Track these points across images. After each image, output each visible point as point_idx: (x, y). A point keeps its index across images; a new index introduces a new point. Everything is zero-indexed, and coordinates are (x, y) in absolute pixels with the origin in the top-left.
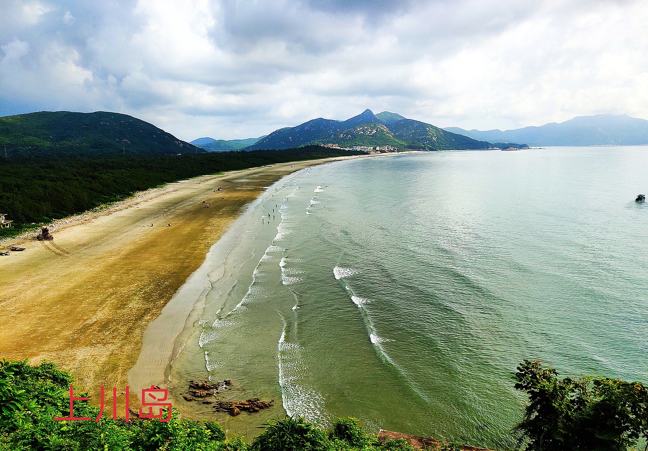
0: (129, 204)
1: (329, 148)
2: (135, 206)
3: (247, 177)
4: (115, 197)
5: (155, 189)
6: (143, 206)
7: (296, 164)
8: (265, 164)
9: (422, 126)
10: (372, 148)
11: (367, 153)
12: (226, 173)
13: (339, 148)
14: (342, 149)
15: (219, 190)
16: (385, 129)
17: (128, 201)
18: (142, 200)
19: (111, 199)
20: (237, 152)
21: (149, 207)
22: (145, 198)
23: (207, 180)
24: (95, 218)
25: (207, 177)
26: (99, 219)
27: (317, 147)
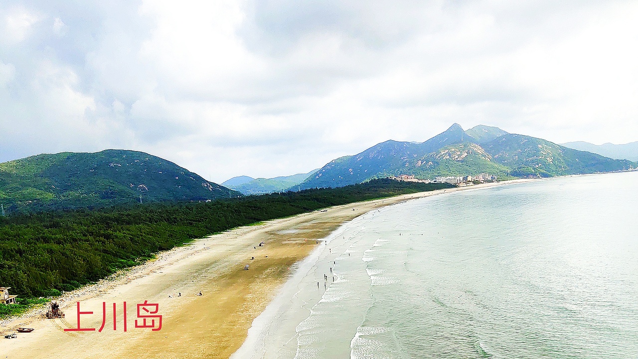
0: (150, 268)
1: (402, 182)
2: (158, 271)
3: (297, 227)
4: (133, 260)
5: (181, 248)
6: (168, 270)
7: (360, 205)
8: (318, 208)
9: (532, 142)
10: (461, 178)
11: (455, 186)
12: (269, 223)
13: (416, 180)
14: (420, 181)
15: (260, 245)
16: (479, 150)
17: (150, 264)
18: (166, 263)
19: (129, 263)
20: (282, 194)
21: (176, 272)
22: (170, 260)
23: (245, 233)
24: (112, 288)
25: (244, 229)
26: (116, 289)
27: (387, 181)
